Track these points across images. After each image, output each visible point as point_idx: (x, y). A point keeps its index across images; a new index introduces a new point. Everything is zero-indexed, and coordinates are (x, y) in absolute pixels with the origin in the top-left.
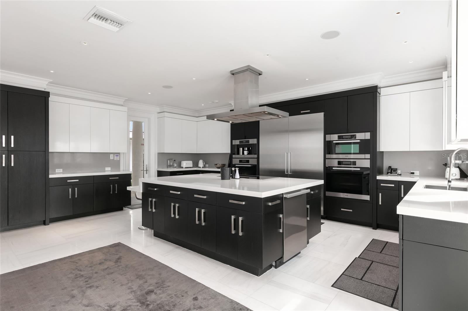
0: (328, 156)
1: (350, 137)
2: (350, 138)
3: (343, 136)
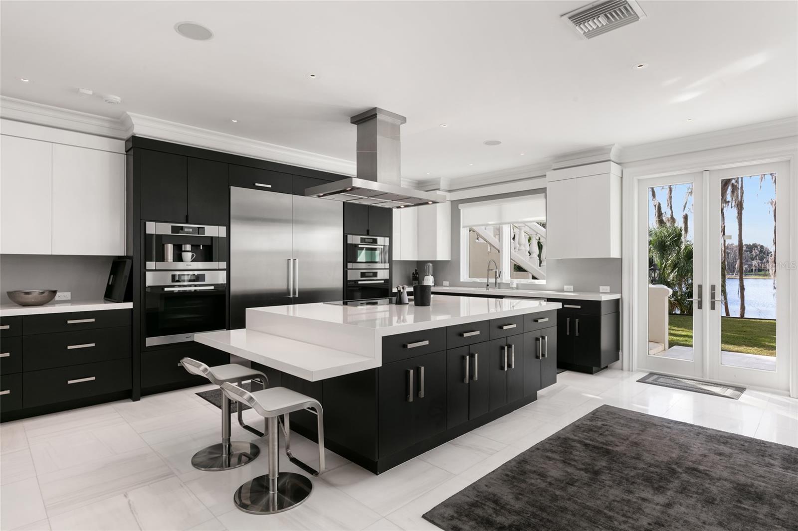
0: (350, 265)
1: (371, 241)
2: (372, 243)
3: (366, 239)
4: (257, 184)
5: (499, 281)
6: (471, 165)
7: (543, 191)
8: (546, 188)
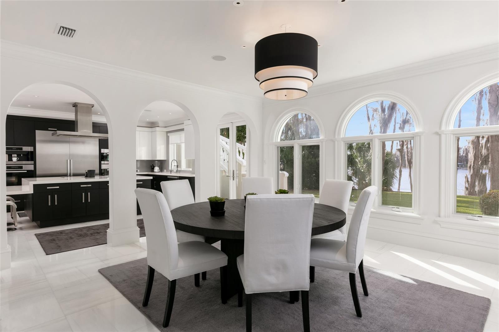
0: (102, 162)
4: (49, 129)
5: (179, 169)
6: (170, 114)
7: (183, 130)
8: (184, 129)
